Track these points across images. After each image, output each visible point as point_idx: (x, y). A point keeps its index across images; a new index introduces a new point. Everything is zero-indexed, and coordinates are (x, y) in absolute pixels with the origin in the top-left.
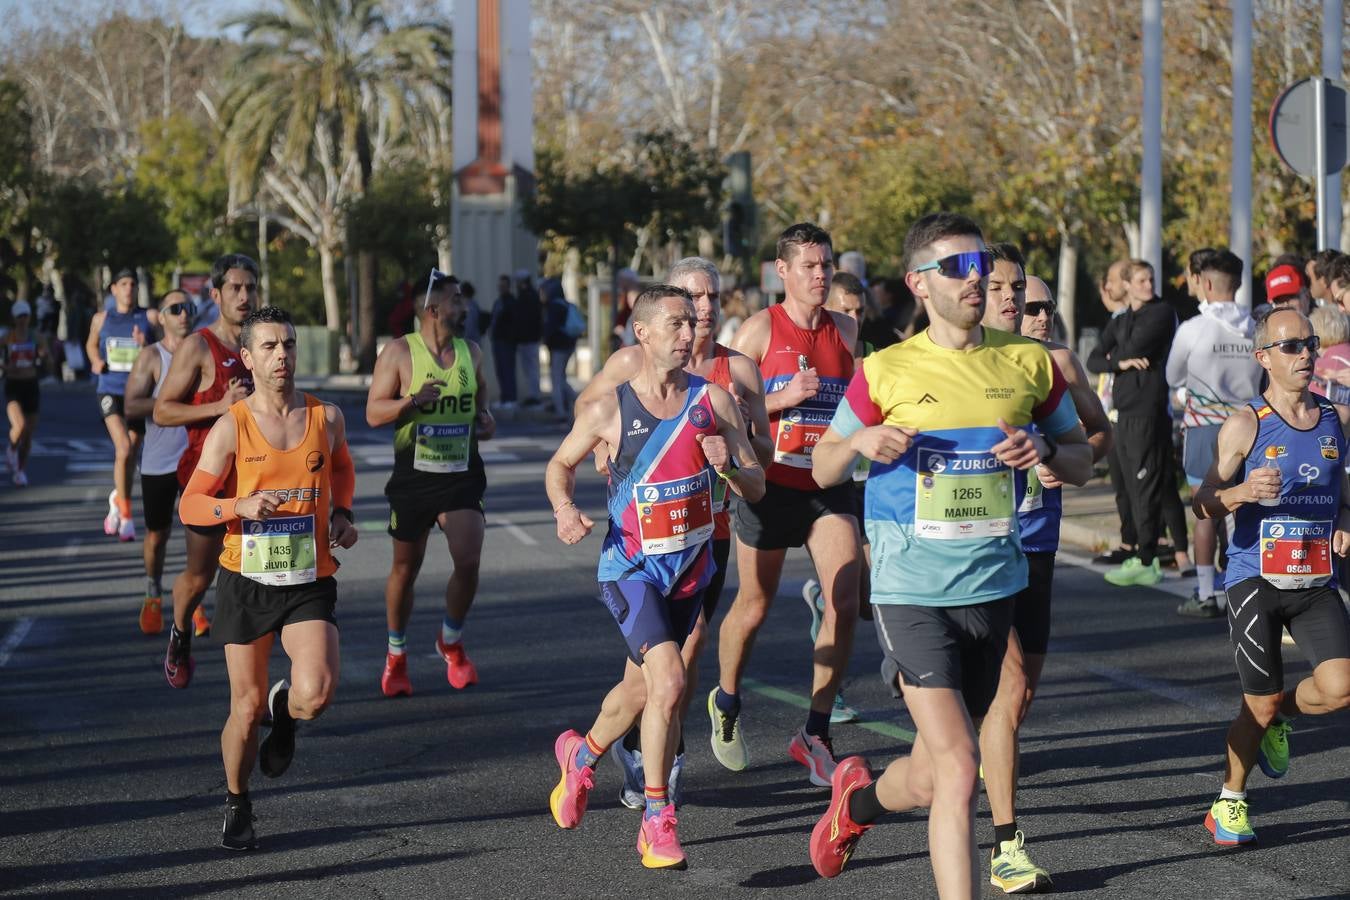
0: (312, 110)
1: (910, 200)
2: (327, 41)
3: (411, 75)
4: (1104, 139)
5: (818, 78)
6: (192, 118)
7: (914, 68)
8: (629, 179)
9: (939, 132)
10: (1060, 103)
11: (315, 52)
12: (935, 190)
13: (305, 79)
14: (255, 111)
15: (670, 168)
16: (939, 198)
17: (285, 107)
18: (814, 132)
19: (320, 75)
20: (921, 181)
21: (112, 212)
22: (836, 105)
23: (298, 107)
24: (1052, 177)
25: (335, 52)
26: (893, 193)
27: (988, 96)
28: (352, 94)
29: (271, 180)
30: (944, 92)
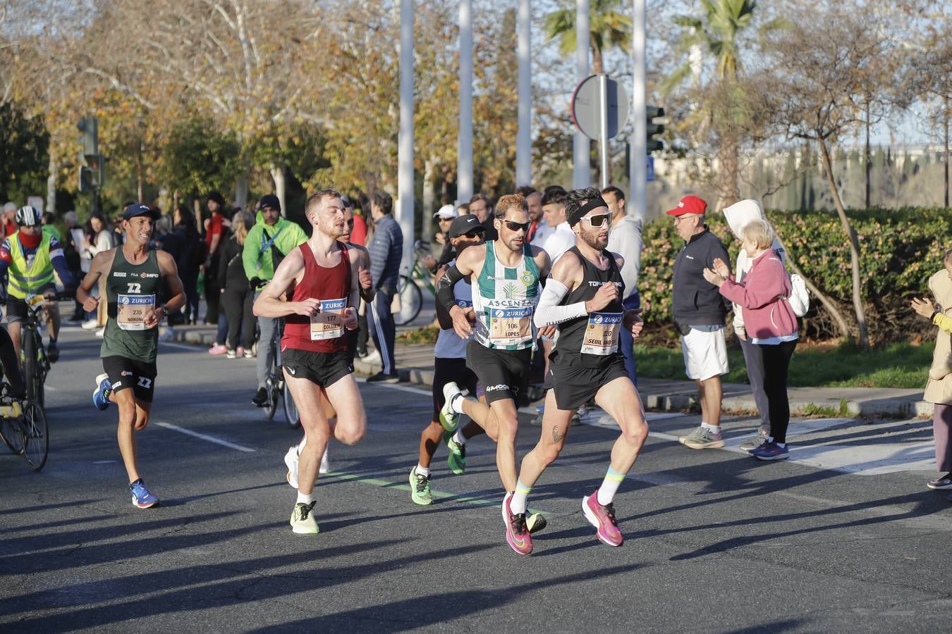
4: (271, 111)
16: (216, 153)
22: (78, 86)
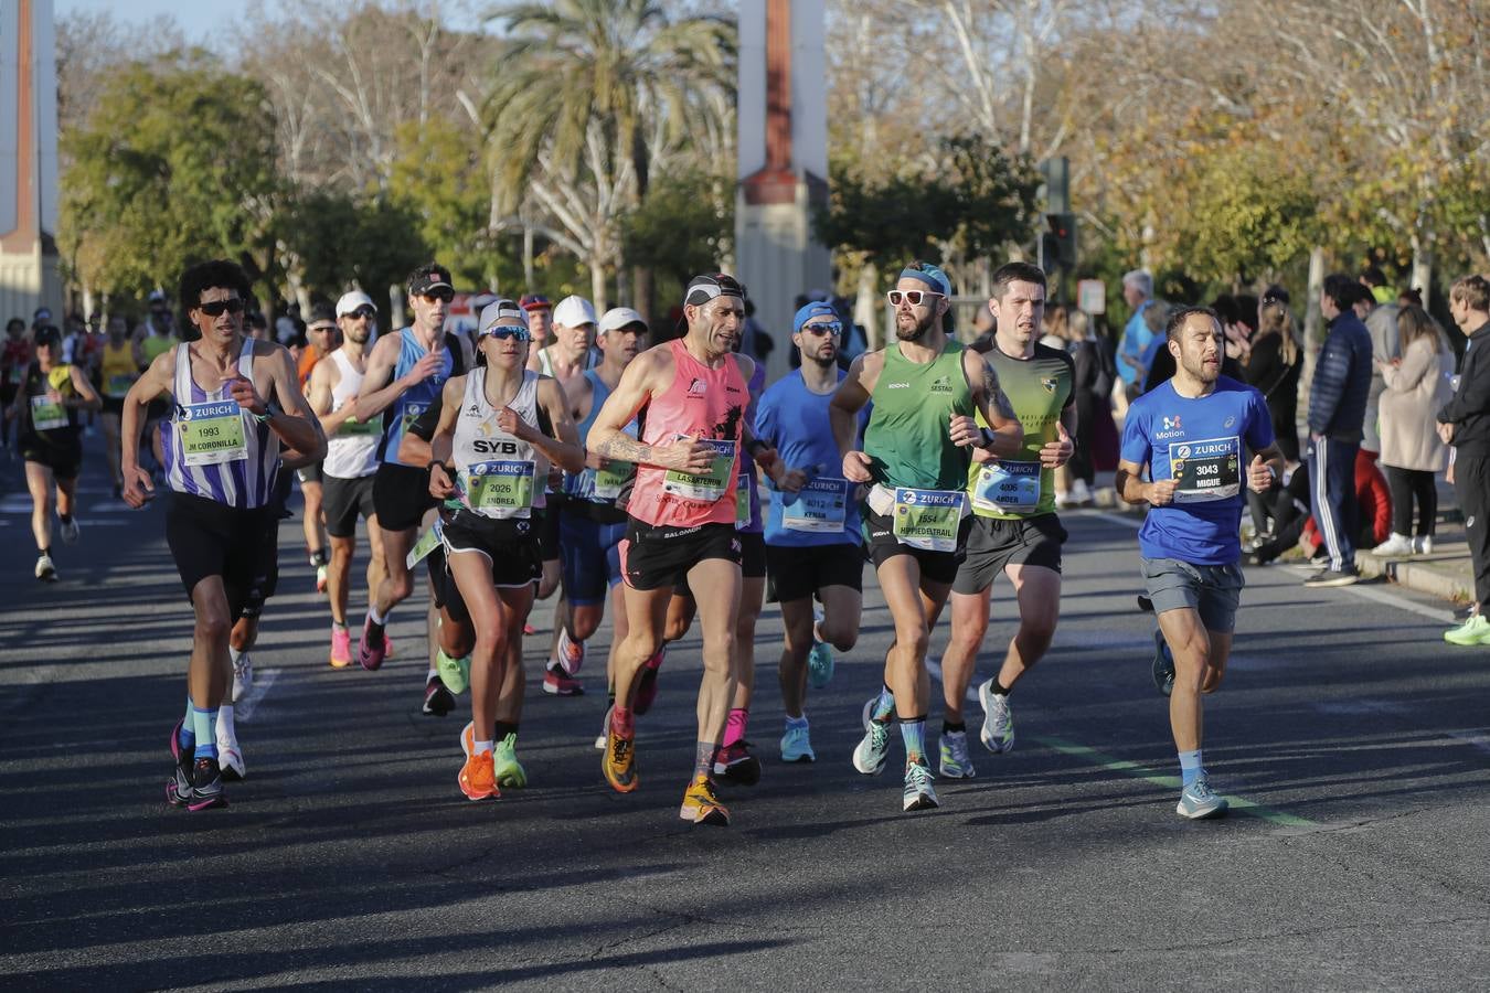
0: (583, 111)
1: (1245, 210)
2: (600, 37)
3: (692, 73)
4: (1462, 144)
5: (1141, 76)
6: (451, 121)
7: (1250, 66)
8: (933, 188)
9: (1276, 136)
10: (1412, 102)
11: (587, 48)
12: (1274, 200)
13: (575, 78)
14: (520, 113)
15: (978, 176)
16: (1279, 209)
17: (553, 108)
18: (1138, 135)
19: (593, 73)
20: (1258, 190)
21: (364, 223)
22: (1163, 106)
23: (566, 108)
24: (1403, 186)
25: (609, 48)
26: (1228, 203)
27: (1333, 95)
28: (628, 93)
29: (537, 188)
30: (1281, 91)
